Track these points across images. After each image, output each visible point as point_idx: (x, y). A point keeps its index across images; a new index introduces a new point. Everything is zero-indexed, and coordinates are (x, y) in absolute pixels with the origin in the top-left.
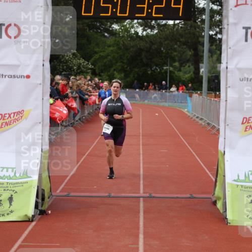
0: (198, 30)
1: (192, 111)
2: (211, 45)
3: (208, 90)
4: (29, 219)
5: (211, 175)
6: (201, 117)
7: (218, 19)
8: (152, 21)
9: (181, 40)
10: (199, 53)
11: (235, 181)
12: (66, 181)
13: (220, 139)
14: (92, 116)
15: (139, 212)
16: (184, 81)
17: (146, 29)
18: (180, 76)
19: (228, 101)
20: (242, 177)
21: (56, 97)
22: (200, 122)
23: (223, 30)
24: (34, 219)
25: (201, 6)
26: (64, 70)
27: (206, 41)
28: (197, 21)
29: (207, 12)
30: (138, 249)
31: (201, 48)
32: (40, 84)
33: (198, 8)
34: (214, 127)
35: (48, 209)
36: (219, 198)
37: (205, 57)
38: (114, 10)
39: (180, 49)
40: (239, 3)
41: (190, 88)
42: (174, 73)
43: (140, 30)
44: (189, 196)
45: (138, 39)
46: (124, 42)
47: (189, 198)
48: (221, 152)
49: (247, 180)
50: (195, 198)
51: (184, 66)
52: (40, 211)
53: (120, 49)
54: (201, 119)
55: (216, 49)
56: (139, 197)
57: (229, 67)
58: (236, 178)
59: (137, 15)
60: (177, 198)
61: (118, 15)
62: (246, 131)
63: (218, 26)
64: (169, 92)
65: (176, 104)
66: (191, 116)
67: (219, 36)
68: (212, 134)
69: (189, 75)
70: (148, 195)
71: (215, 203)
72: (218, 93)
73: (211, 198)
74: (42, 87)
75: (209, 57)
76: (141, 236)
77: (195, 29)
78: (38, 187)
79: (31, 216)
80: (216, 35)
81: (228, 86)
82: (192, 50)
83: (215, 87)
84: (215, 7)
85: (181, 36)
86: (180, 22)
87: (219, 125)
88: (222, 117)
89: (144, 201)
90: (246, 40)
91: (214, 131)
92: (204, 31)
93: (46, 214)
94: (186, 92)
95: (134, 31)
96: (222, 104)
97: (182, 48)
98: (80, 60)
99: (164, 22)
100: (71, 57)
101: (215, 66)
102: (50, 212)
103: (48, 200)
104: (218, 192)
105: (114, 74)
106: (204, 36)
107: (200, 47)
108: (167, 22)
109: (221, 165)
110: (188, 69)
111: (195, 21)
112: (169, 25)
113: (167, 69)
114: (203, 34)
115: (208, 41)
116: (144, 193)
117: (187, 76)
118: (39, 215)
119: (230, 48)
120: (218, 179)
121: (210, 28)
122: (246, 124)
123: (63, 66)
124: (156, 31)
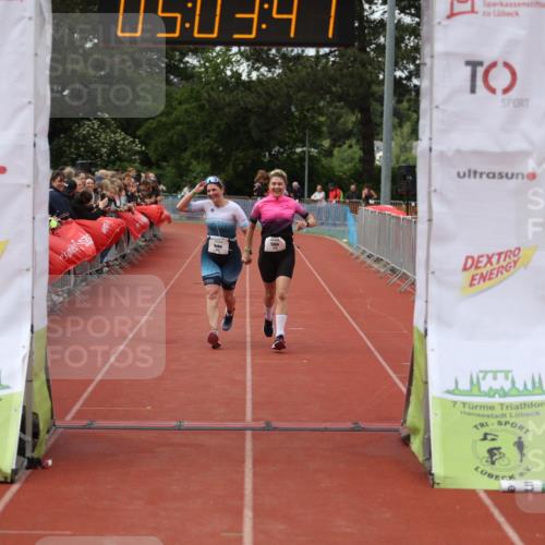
0: (370, 68)
1: (359, 242)
2: (399, 101)
3: (393, 198)
4: (6, 478)
5: (397, 381)
6: (376, 256)
7: (412, 44)
8: (270, 50)
9: (334, 89)
10: (373, 117)
11: (448, 392)
12: (85, 395)
13: (416, 303)
14: (141, 255)
15: (243, 462)
16: (341, 178)
17: (257, 65)
18: (332, 168)
19: (434, 222)
20: (464, 385)
21: (64, 215)
22: (376, 266)
23: (422, 67)
24: (17, 477)
25: (377, 16)
26: (79, 156)
27: (388, 91)
28: (368, 49)
29: (390, 29)
30: (240, 540)
31: (377, 107)
32: (28, 186)
33: (369, 21)
34: (404, 277)
35: (47, 456)
36: (415, 431)
37: (384, 126)
38: (187, 25)
39: (331, 110)
40: (456, 10)
41: (353, 193)
42: (319, 161)
43: (243, 69)
44: (349, 425)
45: (241, 88)
46: (209, 96)
47: (352, 430)
48: (419, 331)
49: (475, 391)
50: (364, 430)
51: (340, 146)
52: (30, 460)
53: (202, 108)
54: (378, 260)
55: (409, 109)
56: (244, 429)
57: (434, 148)
58: (452, 387)
59: (236, 36)
60: (326, 430)
61: (196, 35)
62: (471, 285)
63: (414, 60)
64: (308, 203)
65: (322, 227)
66: (356, 253)
67: (415, 81)
68: (400, 293)
69: (351, 165)
70: (262, 424)
71: (406, 441)
72: (413, 204)
73: (397, 430)
74: (31, 193)
75: (394, 127)
76: (248, 514)
77: (364, 65)
78: (24, 408)
79: (9, 471)
80: (409, 78)
81: (433, 188)
82: (356, 112)
83: (408, 192)
84: (407, 20)
85: (334, 81)
86: (331, 52)
87: (415, 274)
88: (421, 254)
89: (254, 437)
90: (473, 90)
91: (405, 286)
92: (384, 71)
93: (43, 468)
94: (344, 202)
95: (231, 70)
96: (422, 227)
97: (336, 107)
98: (115, 133)
99: (296, 51)
100: (96, 127)
101: (408, 145)
102: (50, 462)
103: (47, 436)
104: (413, 416)
105: (189, 164)
106: (384, 80)
107: (375, 105)
108: (303, 51)
109: (418, 358)
110: (350, 151)
111: (363, 49)
112: (308, 58)
113: (303, 152)
114: (381, 77)
115: (391, 91)
116: (254, 420)
117: (346, 167)
118: (27, 468)
119: (437, 107)
120: (413, 389)
121: (396, 65)
122: (473, 271)
123: (78, 148)
124: (279, 71)
